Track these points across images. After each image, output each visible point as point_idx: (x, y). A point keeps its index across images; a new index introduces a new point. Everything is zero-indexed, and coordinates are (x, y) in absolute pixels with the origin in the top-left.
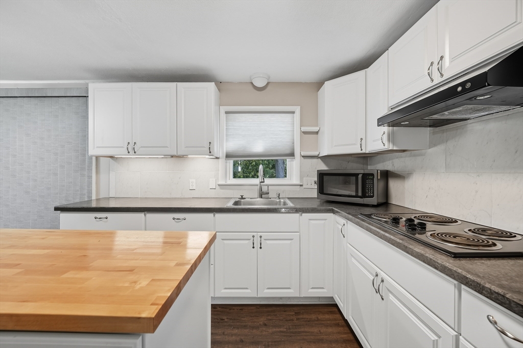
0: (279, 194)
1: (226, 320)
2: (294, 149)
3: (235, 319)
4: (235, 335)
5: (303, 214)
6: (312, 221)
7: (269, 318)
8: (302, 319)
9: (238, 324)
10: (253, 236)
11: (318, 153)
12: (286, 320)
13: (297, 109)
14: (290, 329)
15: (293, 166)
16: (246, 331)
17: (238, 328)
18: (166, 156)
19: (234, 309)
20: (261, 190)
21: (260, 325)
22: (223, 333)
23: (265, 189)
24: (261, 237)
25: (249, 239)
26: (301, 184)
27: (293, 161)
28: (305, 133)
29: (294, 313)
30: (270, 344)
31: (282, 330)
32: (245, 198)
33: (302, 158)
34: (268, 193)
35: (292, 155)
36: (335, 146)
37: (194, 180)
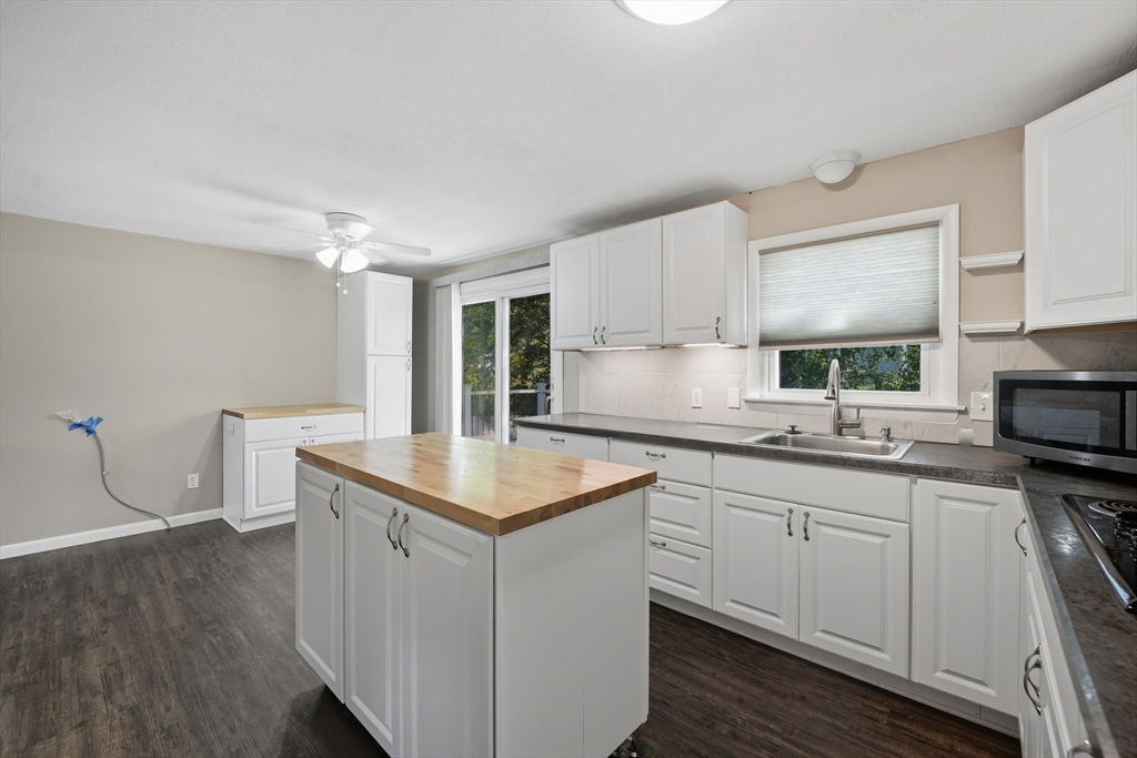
0: (889, 430)
1: (727, 658)
2: (937, 318)
3: (743, 664)
4: (734, 687)
5: (919, 480)
6: (946, 502)
7: (820, 692)
8: (905, 729)
9: (746, 673)
10: (791, 511)
11: (1019, 325)
12: (860, 714)
13: (951, 213)
14: (859, 731)
15: (938, 362)
16: (757, 691)
17: (744, 679)
18: (651, 347)
19: (749, 648)
20: (840, 417)
21: (792, 694)
22: (713, 675)
23: (850, 416)
24: (807, 515)
25: (782, 516)
26: (963, 408)
27: (938, 348)
28: (975, 272)
29: (888, 711)
30: (796, 732)
31: (838, 723)
32: (800, 433)
33: (967, 339)
34: (858, 426)
35: (932, 331)
36: (1057, 302)
37: (699, 390)
